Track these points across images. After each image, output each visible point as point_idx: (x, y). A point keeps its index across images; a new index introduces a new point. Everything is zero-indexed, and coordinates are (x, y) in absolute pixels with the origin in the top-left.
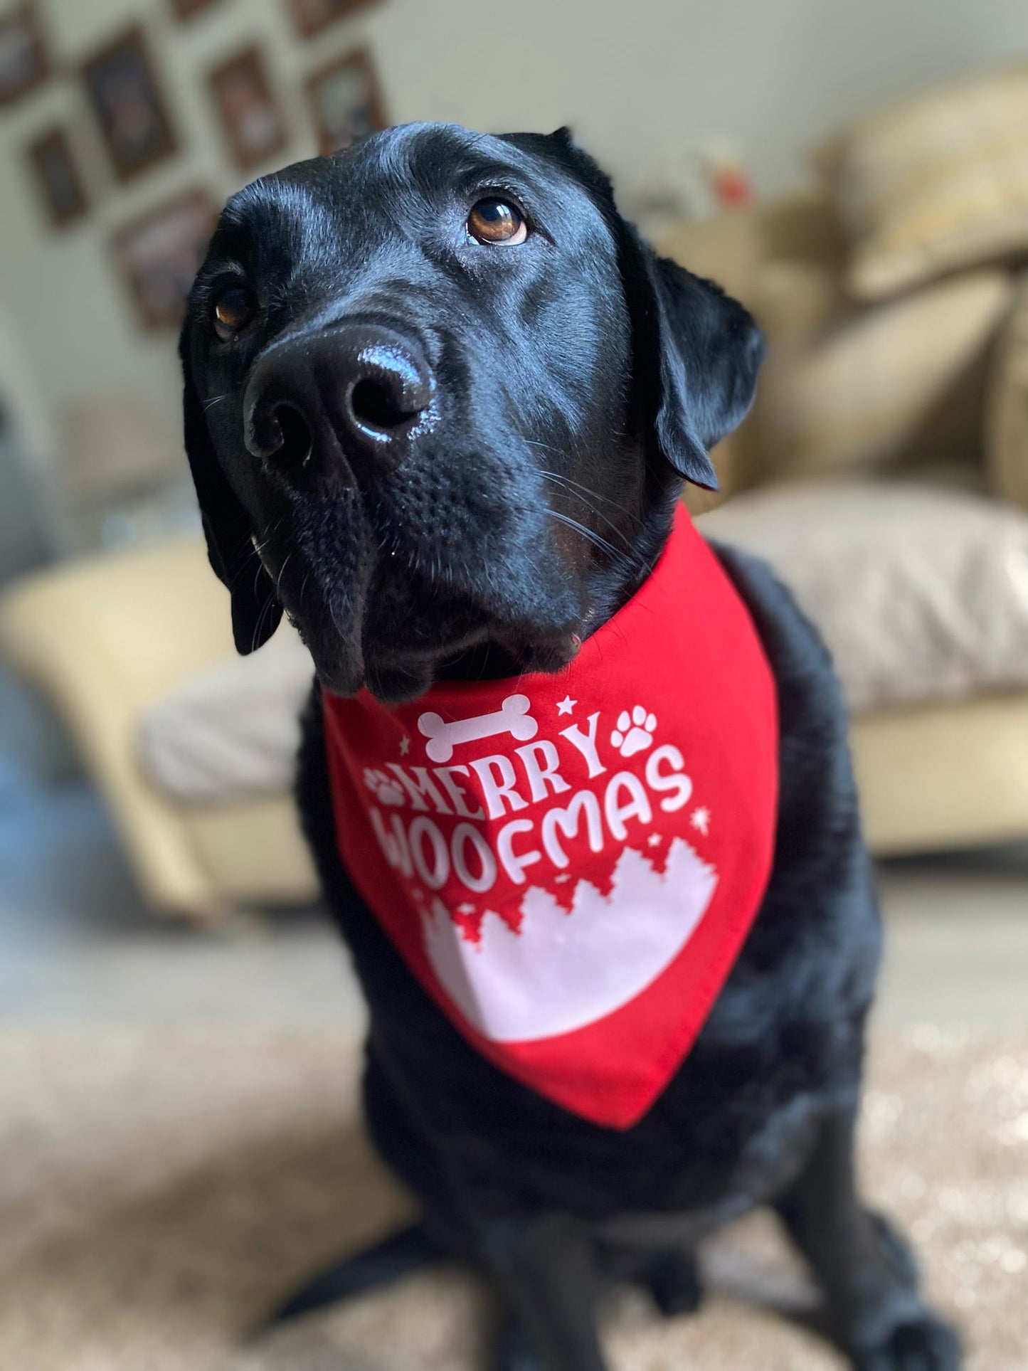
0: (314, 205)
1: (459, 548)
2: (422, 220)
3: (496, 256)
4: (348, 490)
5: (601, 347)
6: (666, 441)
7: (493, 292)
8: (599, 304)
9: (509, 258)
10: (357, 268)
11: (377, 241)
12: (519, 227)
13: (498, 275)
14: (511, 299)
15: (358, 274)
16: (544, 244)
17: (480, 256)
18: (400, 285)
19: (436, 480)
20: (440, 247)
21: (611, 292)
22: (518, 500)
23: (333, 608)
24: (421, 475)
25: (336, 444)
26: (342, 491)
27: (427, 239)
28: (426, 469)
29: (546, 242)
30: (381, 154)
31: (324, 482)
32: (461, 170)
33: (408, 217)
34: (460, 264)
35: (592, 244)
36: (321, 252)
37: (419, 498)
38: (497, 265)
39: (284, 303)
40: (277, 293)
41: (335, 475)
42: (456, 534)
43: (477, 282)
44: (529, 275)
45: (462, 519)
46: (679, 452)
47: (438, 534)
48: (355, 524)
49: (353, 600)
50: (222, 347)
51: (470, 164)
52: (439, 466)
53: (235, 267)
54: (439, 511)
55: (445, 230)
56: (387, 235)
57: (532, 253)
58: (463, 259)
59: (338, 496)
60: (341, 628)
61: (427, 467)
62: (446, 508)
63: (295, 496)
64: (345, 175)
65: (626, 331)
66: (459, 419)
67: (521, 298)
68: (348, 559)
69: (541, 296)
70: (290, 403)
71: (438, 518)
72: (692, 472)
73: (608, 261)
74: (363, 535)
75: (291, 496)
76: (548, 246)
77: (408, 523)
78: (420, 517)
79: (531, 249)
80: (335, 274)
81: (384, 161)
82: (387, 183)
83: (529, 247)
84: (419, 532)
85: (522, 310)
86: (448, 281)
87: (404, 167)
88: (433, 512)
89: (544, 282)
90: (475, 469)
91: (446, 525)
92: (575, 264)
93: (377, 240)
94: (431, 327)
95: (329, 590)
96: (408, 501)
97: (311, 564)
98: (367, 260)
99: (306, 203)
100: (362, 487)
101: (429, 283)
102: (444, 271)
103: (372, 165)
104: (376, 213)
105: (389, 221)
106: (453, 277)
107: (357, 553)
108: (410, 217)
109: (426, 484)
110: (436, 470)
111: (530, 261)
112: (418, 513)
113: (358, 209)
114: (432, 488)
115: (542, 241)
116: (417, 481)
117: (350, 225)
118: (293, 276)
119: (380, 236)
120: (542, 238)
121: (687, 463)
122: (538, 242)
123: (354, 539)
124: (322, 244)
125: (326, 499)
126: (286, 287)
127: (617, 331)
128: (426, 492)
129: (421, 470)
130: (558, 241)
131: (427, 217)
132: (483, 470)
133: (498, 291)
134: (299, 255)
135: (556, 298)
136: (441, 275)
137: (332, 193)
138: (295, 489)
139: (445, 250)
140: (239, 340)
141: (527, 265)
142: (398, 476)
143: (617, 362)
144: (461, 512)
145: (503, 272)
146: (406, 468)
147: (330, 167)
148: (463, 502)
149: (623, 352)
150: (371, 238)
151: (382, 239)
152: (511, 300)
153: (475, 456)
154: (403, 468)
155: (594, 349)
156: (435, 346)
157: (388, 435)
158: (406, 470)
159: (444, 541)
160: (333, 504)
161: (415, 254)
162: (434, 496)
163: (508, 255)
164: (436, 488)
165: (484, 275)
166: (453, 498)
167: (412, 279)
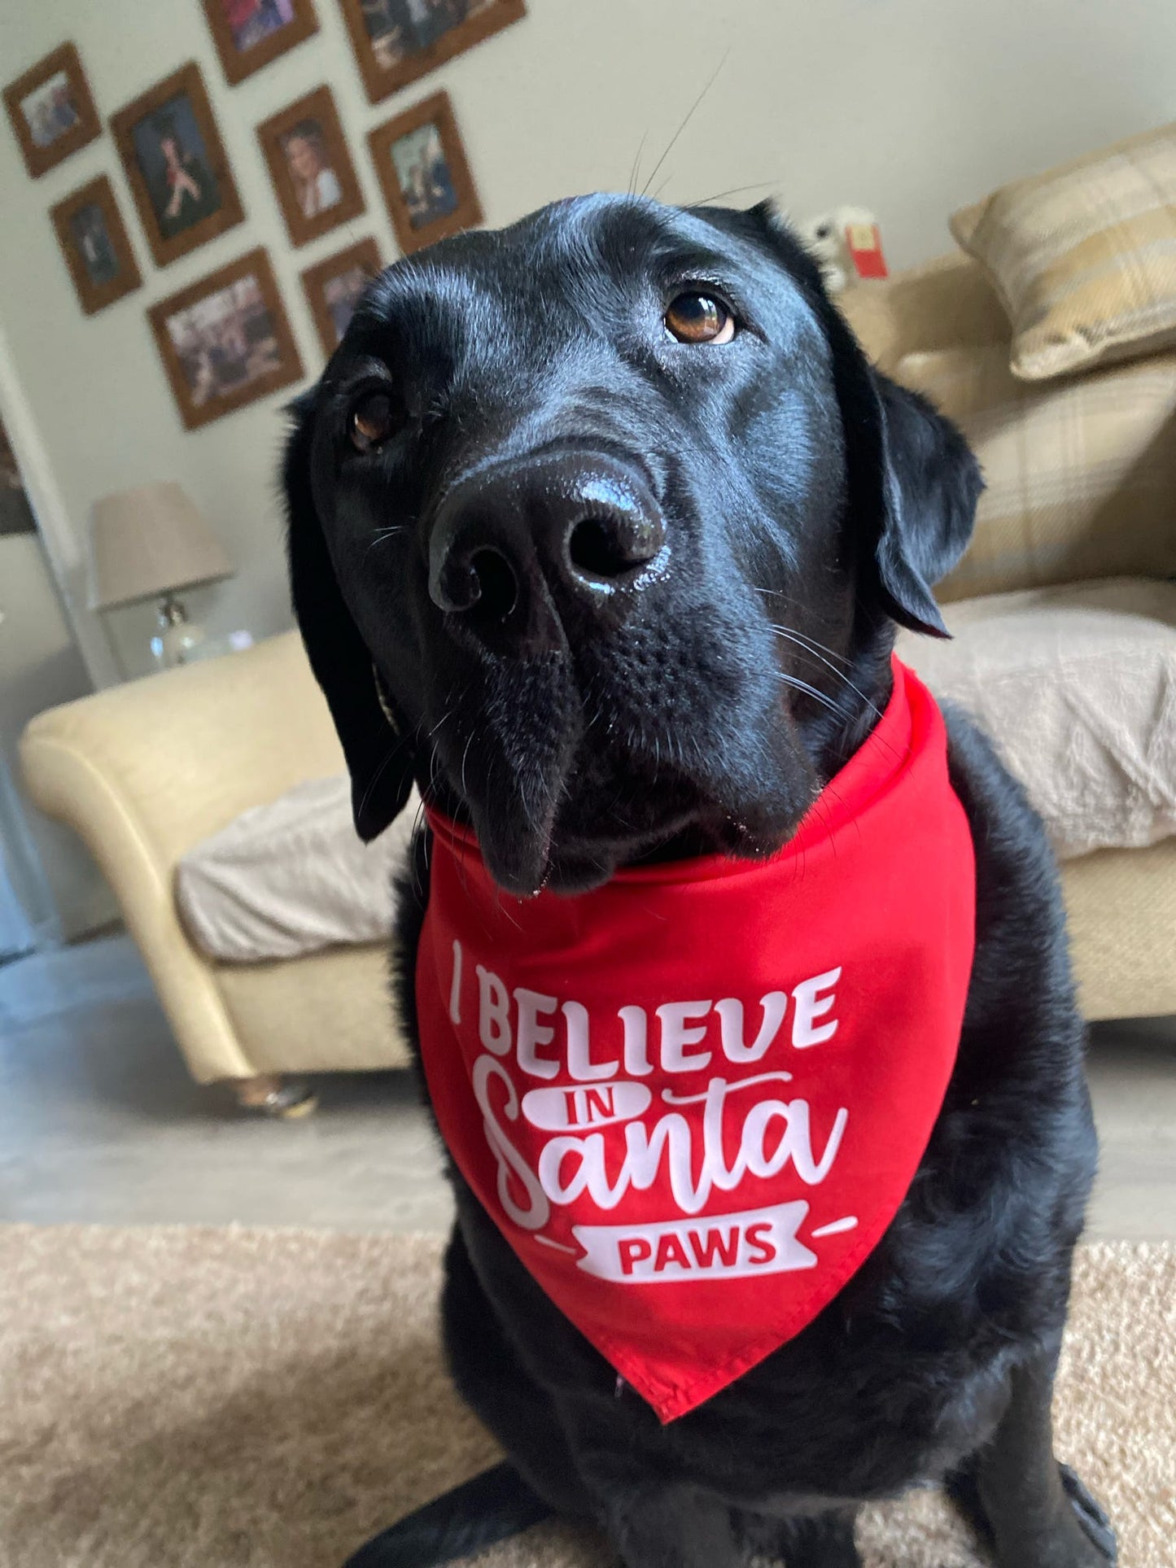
0: (478, 293)
1: (686, 720)
2: (613, 312)
3: (701, 357)
4: (557, 653)
5: (816, 466)
6: (889, 575)
7: (697, 398)
8: (813, 414)
9: (716, 359)
10: (539, 371)
11: (562, 337)
12: (724, 323)
13: (704, 380)
14: (716, 407)
15: (541, 379)
16: (756, 343)
17: (683, 356)
18: (598, 393)
19: (663, 638)
20: (636, 345)
21: (825, 400)
22: (753, 663)
23: (525, 794)
24: (648, 632)
25: (548, 599)
26: (549, 654)
27: (620, 336)
28: (653, 625)
29: (759, 341)
30: (560, 232)
31: (528, 647)
32: (658, 251)
33: (596, 308)
34: (659, 365)
35: (804, 342)
36: (491, 351)
37: (643, 661)
38: (702, 368)
39: (445, 412)
40: (438, 400)
41: (543, 636)
42: (686, 703)
43: (680, 387)
44: (740, 377)
45: (693, 685)
46: (905, 587)
47: (664, 705)
48: (560, 694)
49: (548, 783)
50: (360, 461)
51: (669, 245)
52: (668, 622)
53: (378, 370)
54: (667, 676)
55: (639, 323)
56: (573, 330)
57: (742, 353)
58: (663, 359)
59: (543, 660)
60: (532, 818)
61: (655, 623)
62: (674, 673)
63: (489, 659)
64: (516, 257)
65: (842, 448)
66: (689, 564)
67: (729, 405)
68: (549, 736)
69: (752, 405)
70: (494, 549)
71: (664, 686)
72: (920, 610)
73: (820, 363)
74: (569, 707)
75: (483, 660)
76: (760, 345)
77: (628, 692)
78: (642, 684)
79: (741, 349)
80: (511, 378)
81: (563, 240)
82: (569, 266)
83: (738, 346)
84: (640, 703)
85: (729, 422)
86: (649, 387)
87: (591, 245)
88: (658, 677)
89: (756, 389)
90: (708, 625)
91: (672, 694)
92: (787, 365)
93: (560, 335)
94: (653, 450)
95: (522, 772)
96: (630, 665)
97: (500, 741)
98: (551, 361)
99: (467, 292)
100: (574, 648)
101: (631, 391)
102: (643, 375)
103: (548, 247)
104: (557, 304)
105: (573, 312)
106: (653, 381)
107: (559, 727)
108: (599, 307)
109: (652, 643)
110: (665, 627)
111: (740, 364)
112: (641, 680)
113: (535, 299)
114: (659, 648)
115: (753, 340)
116: (642, 640)
117: (525, 319)
118: (456, 379)
119: (564, 332)
120: (753, 336)
121: (913, 600)
122: (748, 340)
123: (559, 712)
124: (491, 340)
125: (528, 665)
126: (448, 392)
127: (833, 446)
128: (653, 655)
129: (647, 626)
130: (772, 339)
131: (620, 307)
132: (718, 626)
133: (704, 397)
134: (463, 355)
135: (769, 408)
136: (640, 380)
137: (500, 279)
138: (489, 651)
139: (641, 349)
140: (383, 454)
141: (738, 368)
142: (621, 636)
143: (834, 484)
144: (691, 676)
145: (710, 375)
146: (631, 625)
147: (494, 247)
148: (695, 664)
149: (840, 470)
150: (553, 334)
151: (567, 335)
152: (718, 410)
153: (706, 607)
154: (628, 627)
155: (809, 469)
156: (660, 475)
157: (611, 586)
158: (632, 627)
159: (669, 713)
160: (535, 670)
161: (609, 356)
162: (661, 657)
163: (715, 356)
164: (663, 648)
165: (687, 380)
166: (683, 660)
167: (611, 386)
